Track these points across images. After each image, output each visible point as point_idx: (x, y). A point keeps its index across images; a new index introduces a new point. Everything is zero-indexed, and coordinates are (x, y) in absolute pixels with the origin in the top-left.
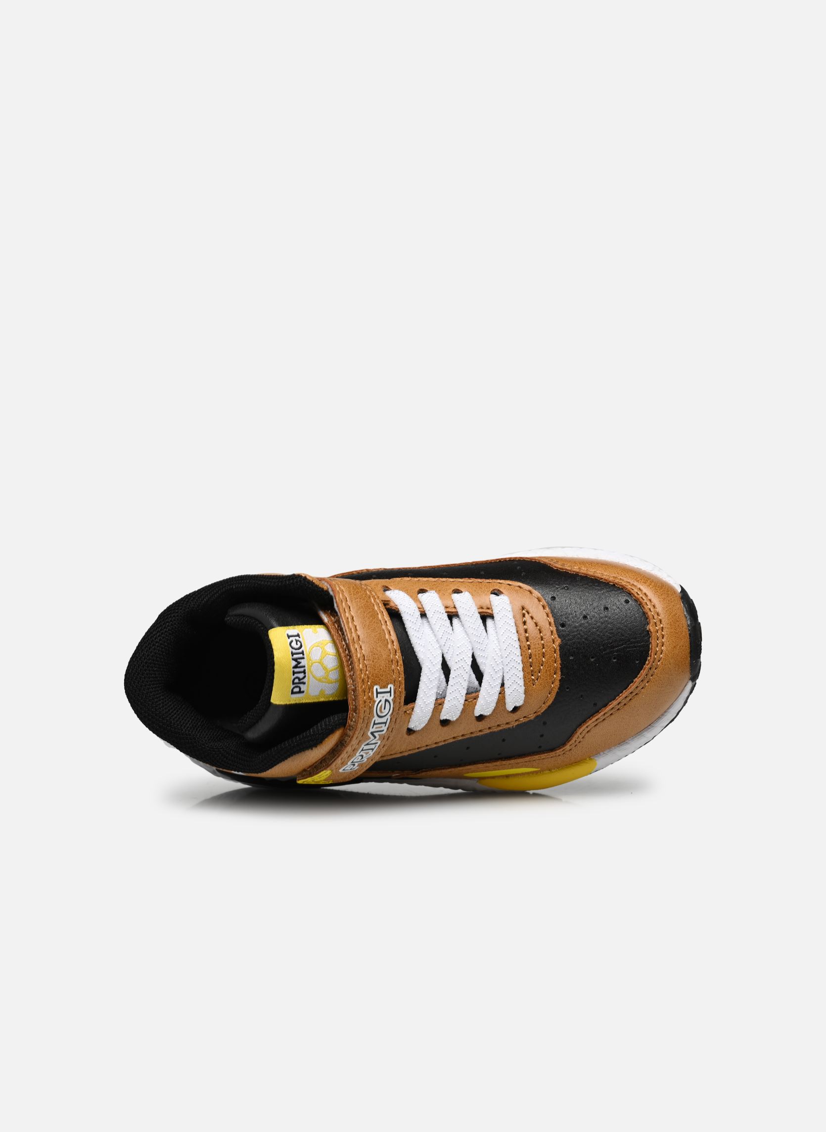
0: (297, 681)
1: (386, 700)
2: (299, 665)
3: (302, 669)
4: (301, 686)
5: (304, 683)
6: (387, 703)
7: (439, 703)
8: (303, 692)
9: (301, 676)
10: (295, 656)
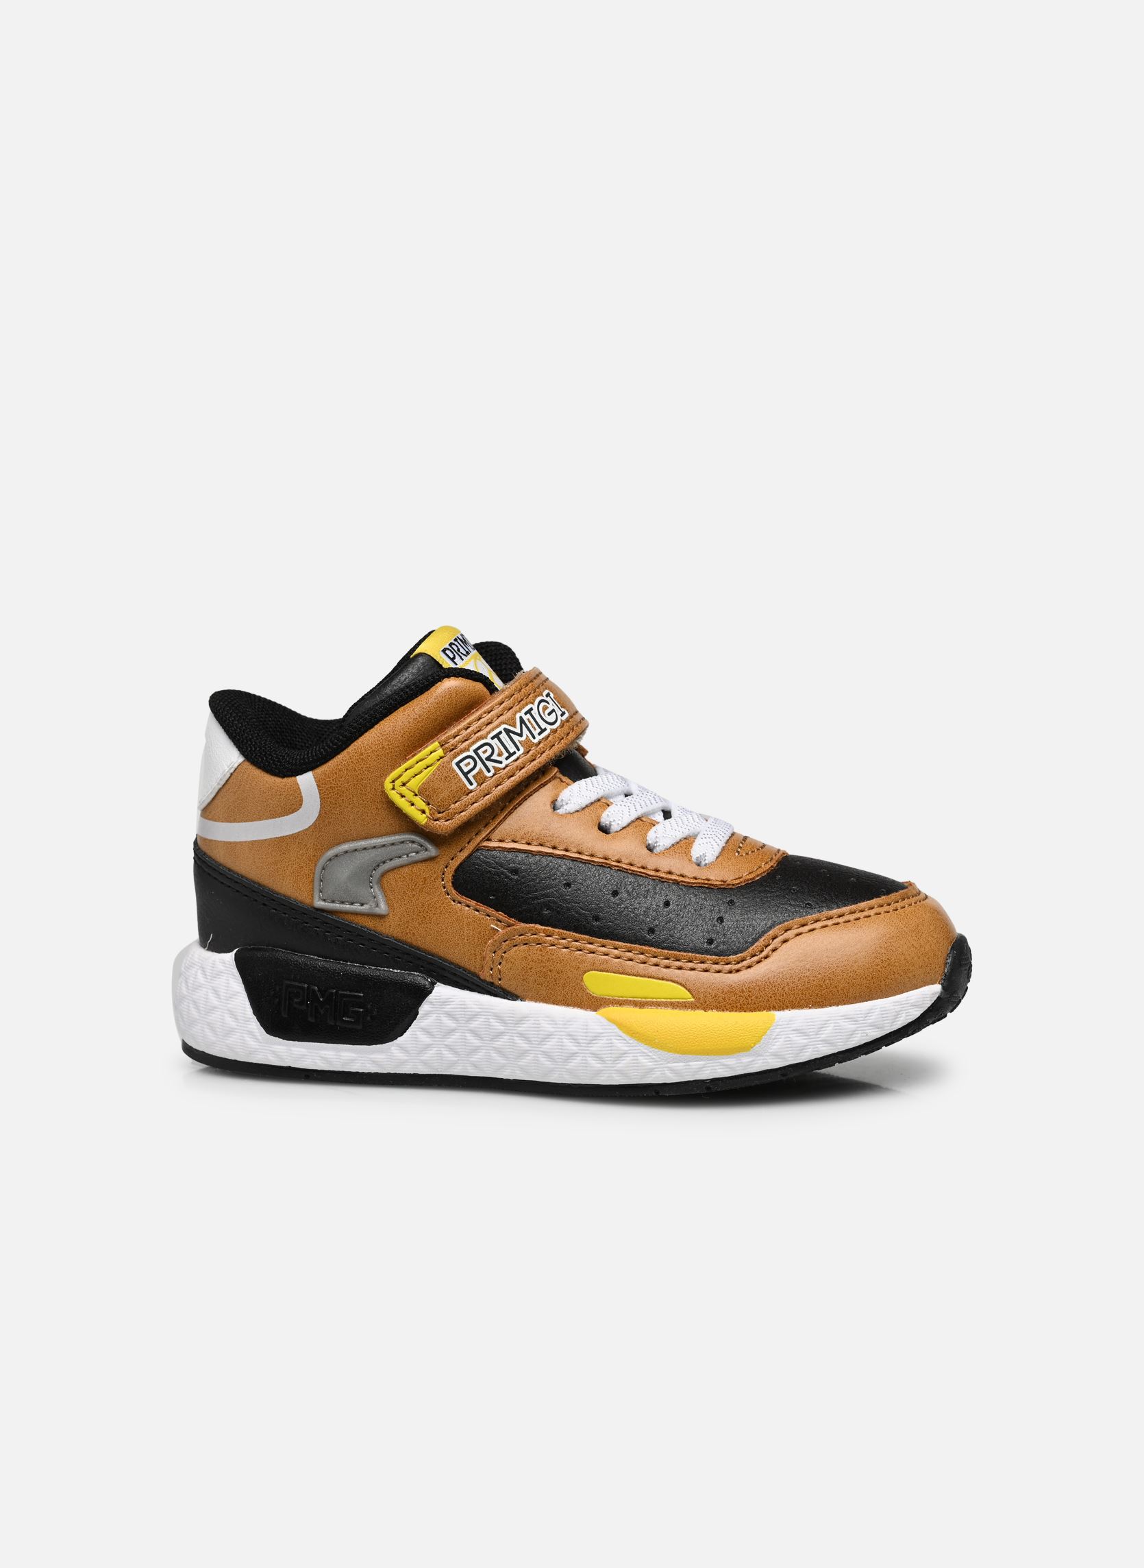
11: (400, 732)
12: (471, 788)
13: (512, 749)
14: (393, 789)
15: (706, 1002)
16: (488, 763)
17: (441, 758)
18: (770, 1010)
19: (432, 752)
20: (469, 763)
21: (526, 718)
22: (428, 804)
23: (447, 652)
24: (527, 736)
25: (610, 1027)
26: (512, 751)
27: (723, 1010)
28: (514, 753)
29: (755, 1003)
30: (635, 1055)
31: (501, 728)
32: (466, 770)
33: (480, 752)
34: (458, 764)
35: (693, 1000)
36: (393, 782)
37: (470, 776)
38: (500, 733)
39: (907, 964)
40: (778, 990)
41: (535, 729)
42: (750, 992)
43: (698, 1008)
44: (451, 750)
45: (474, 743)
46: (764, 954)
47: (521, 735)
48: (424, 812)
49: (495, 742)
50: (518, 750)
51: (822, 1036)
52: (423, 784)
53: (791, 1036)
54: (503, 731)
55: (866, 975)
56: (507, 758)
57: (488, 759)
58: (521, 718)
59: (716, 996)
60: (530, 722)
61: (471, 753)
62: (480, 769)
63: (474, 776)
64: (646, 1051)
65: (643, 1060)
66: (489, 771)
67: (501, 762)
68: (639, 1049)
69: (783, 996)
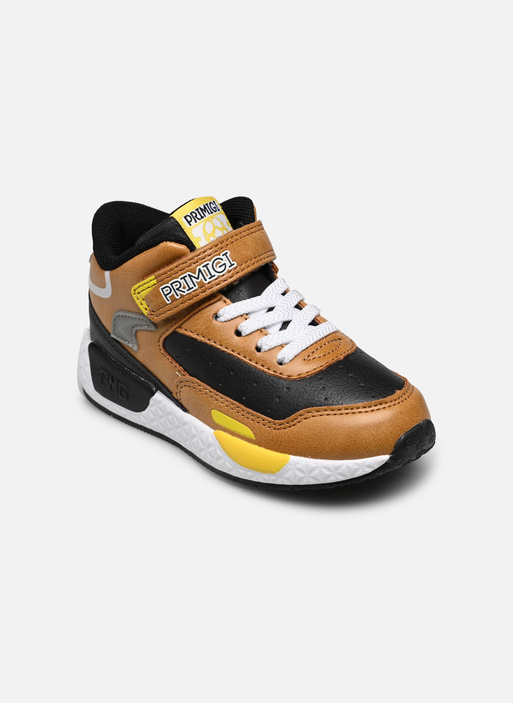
0: (194, 215)
1: (225, 264)
2: (203, 211)
3: (203, 215)
4: (193, 220)
5: (196, 222)
6: (224, 266)
7: (245, 316)
8: (190, 225)
9: (199, 216)
10: (206, 206)
11: (141, 265)
12: (168, 302)
13: (191, 285)
14: (135, 294)
15: (260, 442)
16: (177, 291)
17: (155, 284)
18: (290, 454)
19: (151, 280)
20: (168, 290)
21: (202, 269)
22: (149, 306)
23: (188, 218)
24: (201, 279)
25: (216, 442)
26: (191, 287)
27: (268, 449)
28: (193, 288)
29: (283, 449)
30: (225, 460)
31: (186, 274)
32: (166, 293)
33: (174, 285)
34: (162, 289)
35: (255, 439)
36: (135, 290)
37: (167, 296)
38: (186, 276)
39: (366, 444)
40: (295, 445)
41: (207, 275)
42: (281, 442)
43: (256, 444)
44: (161, 281)
45: (171, 280)
46: (293, 423)
47: (198, 278)
48: (146, 309)
49: (182, 281)
50: (195, 286)
51: (312, 475)
52: (146, 296)
53: (296, 471)
54: (188, 276)
55: (341, 447)
56: (188, 290)
57: (178, 289)
58: (200, 269)
59: (265, 440)
60: (205, 271)
61: (169, 285)
62: (173, 294)
63: (170, 297)
64: (229, 460)
65: (227, 463)
66: (178, 296)
67: (184, 292)
68: (226, 458)
69: (297, 448)
